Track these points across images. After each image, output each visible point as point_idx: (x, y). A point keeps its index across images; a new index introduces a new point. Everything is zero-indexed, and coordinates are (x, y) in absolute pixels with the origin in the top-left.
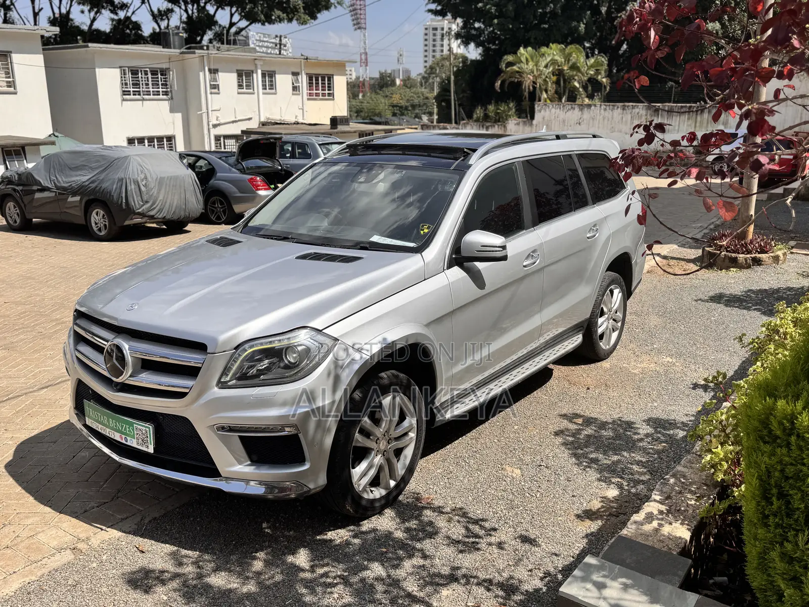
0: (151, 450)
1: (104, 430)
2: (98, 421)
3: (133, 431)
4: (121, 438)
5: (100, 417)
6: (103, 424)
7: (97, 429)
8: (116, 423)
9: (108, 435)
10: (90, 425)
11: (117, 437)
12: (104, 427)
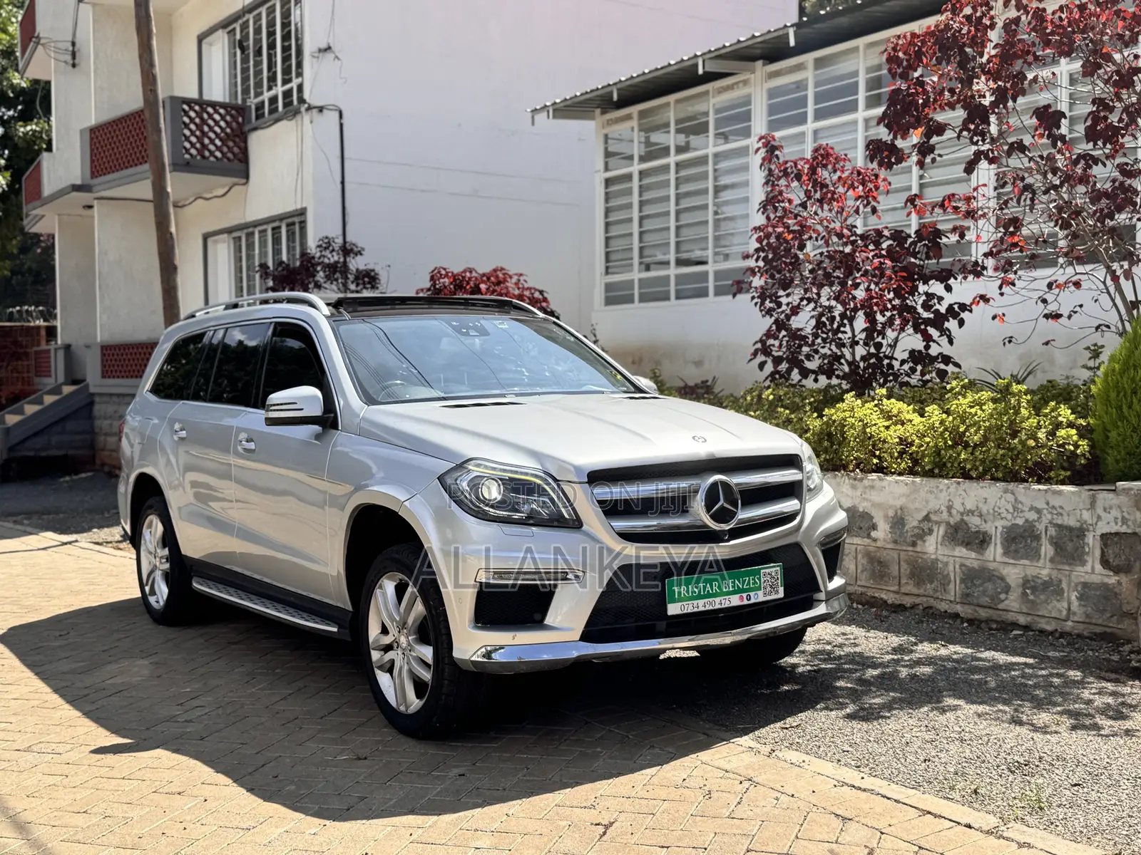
0: (781, 593)
1: (711, 603)
2: (700, 597)
3: (760, 579)
4: (741, 598)
5: (705, 587)
6: (709, 596)
7: (696, 610)
8: (734, 583)
9: (719, 607)
10: (680, 612)
11: (735, 601)
12: (711, 600)
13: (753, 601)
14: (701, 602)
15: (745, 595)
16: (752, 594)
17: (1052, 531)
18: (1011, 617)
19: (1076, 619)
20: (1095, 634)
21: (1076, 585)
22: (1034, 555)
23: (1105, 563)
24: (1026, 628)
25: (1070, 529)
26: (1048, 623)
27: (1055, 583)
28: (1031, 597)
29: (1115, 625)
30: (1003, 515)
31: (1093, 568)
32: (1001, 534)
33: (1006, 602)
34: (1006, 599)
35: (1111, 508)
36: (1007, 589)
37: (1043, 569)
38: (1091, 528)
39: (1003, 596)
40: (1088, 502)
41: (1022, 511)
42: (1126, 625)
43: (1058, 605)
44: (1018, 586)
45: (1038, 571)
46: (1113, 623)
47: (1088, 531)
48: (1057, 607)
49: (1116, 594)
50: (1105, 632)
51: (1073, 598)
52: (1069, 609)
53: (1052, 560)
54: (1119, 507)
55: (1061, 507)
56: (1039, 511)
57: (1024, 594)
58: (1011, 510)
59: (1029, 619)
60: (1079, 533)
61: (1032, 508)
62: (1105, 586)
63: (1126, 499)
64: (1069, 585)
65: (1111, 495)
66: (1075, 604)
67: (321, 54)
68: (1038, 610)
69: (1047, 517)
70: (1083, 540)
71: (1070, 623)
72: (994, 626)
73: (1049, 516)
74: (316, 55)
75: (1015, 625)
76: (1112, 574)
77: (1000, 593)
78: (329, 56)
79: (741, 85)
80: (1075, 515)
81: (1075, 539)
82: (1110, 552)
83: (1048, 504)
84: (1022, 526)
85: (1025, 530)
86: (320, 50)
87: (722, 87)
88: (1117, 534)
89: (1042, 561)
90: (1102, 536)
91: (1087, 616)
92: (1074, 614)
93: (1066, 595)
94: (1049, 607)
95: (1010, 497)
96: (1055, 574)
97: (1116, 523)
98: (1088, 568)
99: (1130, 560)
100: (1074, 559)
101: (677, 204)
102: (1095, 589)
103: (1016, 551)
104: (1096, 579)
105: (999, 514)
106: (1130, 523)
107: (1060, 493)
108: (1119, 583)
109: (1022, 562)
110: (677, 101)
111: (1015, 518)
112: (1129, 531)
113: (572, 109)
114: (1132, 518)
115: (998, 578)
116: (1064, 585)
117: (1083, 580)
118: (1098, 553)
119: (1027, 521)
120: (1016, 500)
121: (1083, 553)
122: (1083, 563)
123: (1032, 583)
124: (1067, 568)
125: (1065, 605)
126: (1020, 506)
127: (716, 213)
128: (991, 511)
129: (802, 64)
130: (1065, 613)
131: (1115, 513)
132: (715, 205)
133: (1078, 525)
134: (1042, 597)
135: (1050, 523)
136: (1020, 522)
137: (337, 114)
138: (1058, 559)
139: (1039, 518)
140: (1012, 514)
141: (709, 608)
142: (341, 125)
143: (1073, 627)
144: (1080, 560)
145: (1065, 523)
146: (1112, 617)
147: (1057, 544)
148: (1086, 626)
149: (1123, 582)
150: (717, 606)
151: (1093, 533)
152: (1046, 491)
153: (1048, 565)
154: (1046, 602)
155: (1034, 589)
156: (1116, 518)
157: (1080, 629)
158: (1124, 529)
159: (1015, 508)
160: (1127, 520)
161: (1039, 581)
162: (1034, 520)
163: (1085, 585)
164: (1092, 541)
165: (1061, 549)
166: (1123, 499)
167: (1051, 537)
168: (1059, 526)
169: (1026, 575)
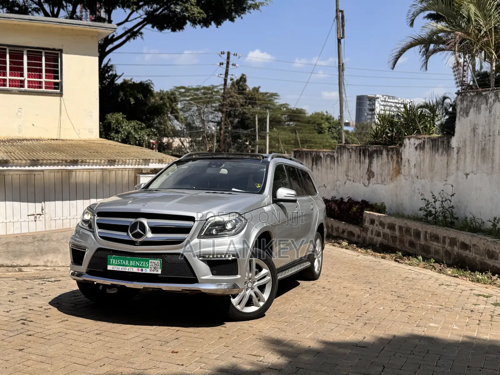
0: (159, 272)
1: (124, 269)
2: (120, 265)
3: (149, 264)
4: (138, 270)
5: (122, 262)
6: (124, 265)
7: (118, 270)
8: (135, 262)
9: (128, 271)
10: (112, 269)
11: (135, 270)
12: (125, 267)
13: (144, 272)
14: (121, 267)
15: (140, 269)
16: (144, 269)
141: (123, 270)
150: (127, 270)
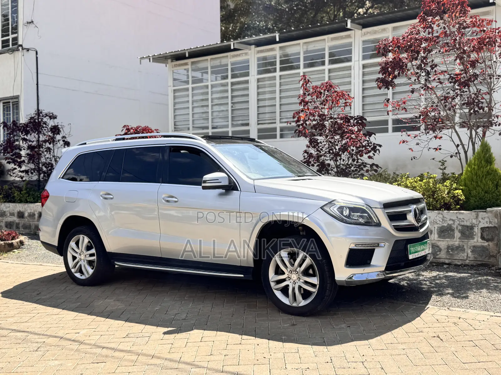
10: (413, 258)
17: (460, 228)
18: (442, 260)
19: (470, 259)
20: (478, 264)
21: (470, 247)
22: (453, 237)
23: (483, 238)
24: (449, 264)
25: (467, 227)
26: (458, 262)
27: (461, 246)
28: (451, 253)
29: (486, 260)
30: (438, 223)
31: (477, 240)
32: (437, 230)
33: (440, 255)
34: (440, 254)
35: (485, 218)
36: (440, 250)
37: (456, 241)
38: (476, 226)
39: (438, 253)
40: (475, 216)
41: (446, 221)
42: (492, 260)
43: (463, 255)
44: (445, 249)
45: (454, 242)
46: (486, 259)
47: (475, 227)
48: (463, 256)
49: (487, 249)
50: (483, 263)
51: (469, 252)
52: (467, 256)
53: (459, 238)
54: (488, 217)
55: (463, 219)
56: (453, 221)
57: (448, 252)
58: (441, 221)
59: (450, 261)
60: (471, 228)
61: (450, 220)
62: (483, 247)
63: (491, 215)
64: (467, 247)
65: (485, 213)
66: (470, 254)
67: (28, 25)
68: (454, 257)
69: (457, 223)
70: (473, 230)
71: (467, 261)
72: (435, 265)
73: (458, 222)
74: (26, 24)
75: (444, 264)
76: (485, 242)
77: (437, 252)
78: (32, 26)
79: (244, 55)
80: (469, 221)
81: (469, 230)
82: (485, 234)
83: (457, 217)
84: (447, 226)
85: (448, 228)
86: (28, 23)
87: (235, 55)
88: (488, 227)
89: (455, 239)
90: (481, 228)
91: (475, 258)
92: (470, 257)
93: (466, 251)
94: (459, 256)
95: (441, 216)
96: (461, 243)
97: (487, 223)
98: (475, 240)
99: (493, 236)
100: (469, 237)
101: (212, 102)
102: (478, 248)
103: (444, 236)
104: (479, 244)
105: (436, 222)
106: (493, 223)
107: (463, 213)
108: (489, 245)
109: (447, 240)
110: (211, 59)
111: (443, 224)
112: (493, 226)
113: (161, 59)
114: (494, 221)
115: (436, 246)
116: (465, 247)
117: (473, 245)
118: (479, 235)
119: (448, 224)
120: (443, 217)
121: (473, 235)
122: (473, 238)
123: (451, 247)
124: (466, 241)
125: (466, 254)
126: (445, 219)
127: (232, 107)
128: (433, 221)
129: (274, 48)
130: (466, 257)
131: (487, 220)
132: (232, 103)
133: (471, 224)
134: (456, 252)
135: (459, 225)
136: (445, 225)
137: (35, 52)
138: (462, 238)
139: (453, 223)
140: (442, 222)
142: (37, 58)
143: (469, 263)
144: (472, 237)
145: (465, 224)
146: (486, 257)
147: (462, 233)
148: (474, 262)
149: (491, 245)
151: (477, 228)
152: (456, 213)
153: (458, 240)
154: (457, 254)
155: (452, 250)
156: (487, 222)
157: (472, 263)
158: (490, 225)
159: (443, 220)
160: (492, 222)
161: (454, 246)
162: (452, 224)
163: (474, 247)
164: (477, 231)
165: (464, 234)
166: (489, 214)
167: (459, 230)
168: (463, 226)
169: (448, 244)
